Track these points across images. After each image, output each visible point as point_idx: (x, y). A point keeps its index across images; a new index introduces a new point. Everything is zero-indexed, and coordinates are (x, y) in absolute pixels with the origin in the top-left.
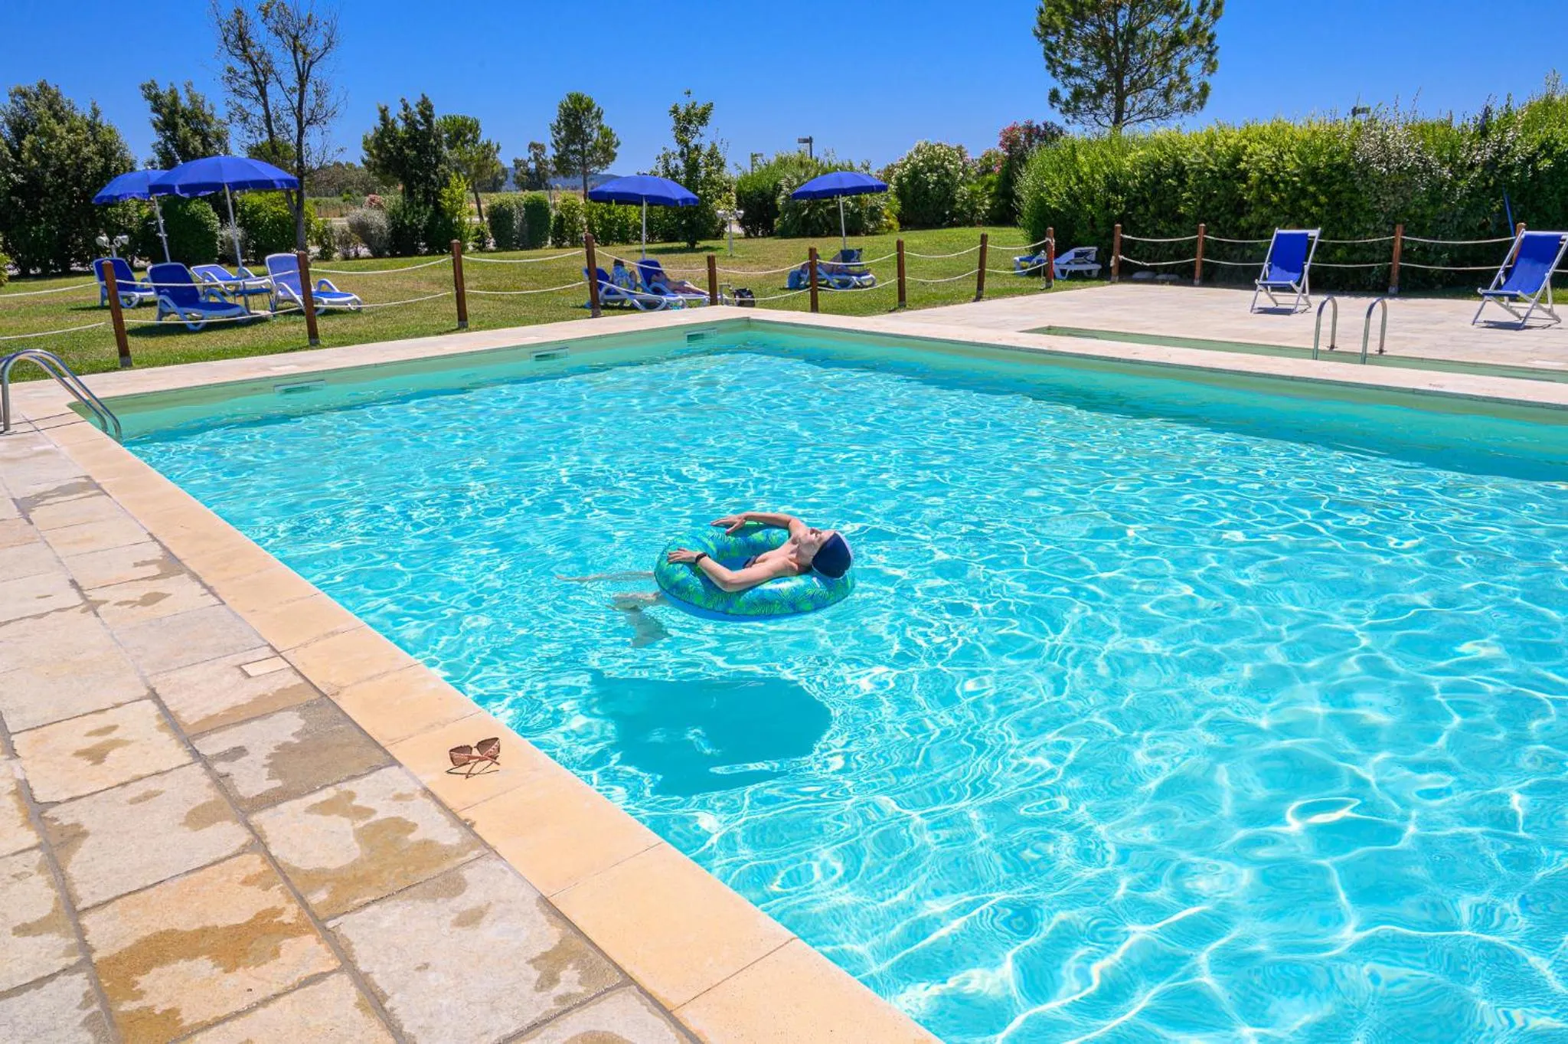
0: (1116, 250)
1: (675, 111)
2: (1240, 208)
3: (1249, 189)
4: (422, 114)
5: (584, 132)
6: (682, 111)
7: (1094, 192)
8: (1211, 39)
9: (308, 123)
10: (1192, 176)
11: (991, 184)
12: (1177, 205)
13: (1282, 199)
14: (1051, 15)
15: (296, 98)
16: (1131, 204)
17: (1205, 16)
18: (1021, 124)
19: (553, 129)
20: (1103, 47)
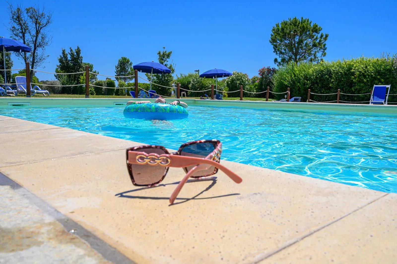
0: (309, 98)
1: (159, 53)
2: (351, 84)
3: (355, 78)
4: (77, 52)
5: (125, 69)
6: (162, 53)
7: (300, 79)
8: (324, 45)
9: (38, 46)
10: (334, 75)
11: (256, 85)
12: (328, 84)
13: (367, 81)
14: (276, 36)
15: (34, 39)
16: (313, 83)
17: (322, 39)
18: (266, 67)
19: (116, 67)
20: (290, 47)
